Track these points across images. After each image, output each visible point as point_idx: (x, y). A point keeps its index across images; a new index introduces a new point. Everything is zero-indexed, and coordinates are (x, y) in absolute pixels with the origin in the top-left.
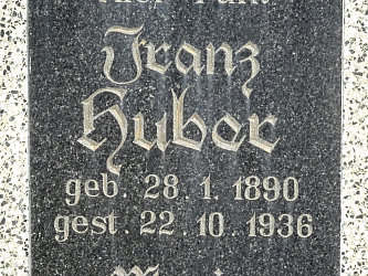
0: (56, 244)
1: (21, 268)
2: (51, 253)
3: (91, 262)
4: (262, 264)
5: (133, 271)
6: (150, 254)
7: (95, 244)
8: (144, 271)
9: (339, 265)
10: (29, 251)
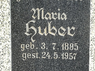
0: (17, 2)
1: (8, 8)
2: (16, 5)
3: (26, 7)
4: (70, 7)
5: (37, 9)
6: (41, 5)
7: (27, 2)
8: (40, 9)
9: (90, 7)
10: (10, 4)
